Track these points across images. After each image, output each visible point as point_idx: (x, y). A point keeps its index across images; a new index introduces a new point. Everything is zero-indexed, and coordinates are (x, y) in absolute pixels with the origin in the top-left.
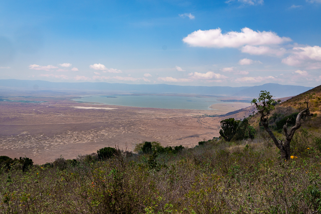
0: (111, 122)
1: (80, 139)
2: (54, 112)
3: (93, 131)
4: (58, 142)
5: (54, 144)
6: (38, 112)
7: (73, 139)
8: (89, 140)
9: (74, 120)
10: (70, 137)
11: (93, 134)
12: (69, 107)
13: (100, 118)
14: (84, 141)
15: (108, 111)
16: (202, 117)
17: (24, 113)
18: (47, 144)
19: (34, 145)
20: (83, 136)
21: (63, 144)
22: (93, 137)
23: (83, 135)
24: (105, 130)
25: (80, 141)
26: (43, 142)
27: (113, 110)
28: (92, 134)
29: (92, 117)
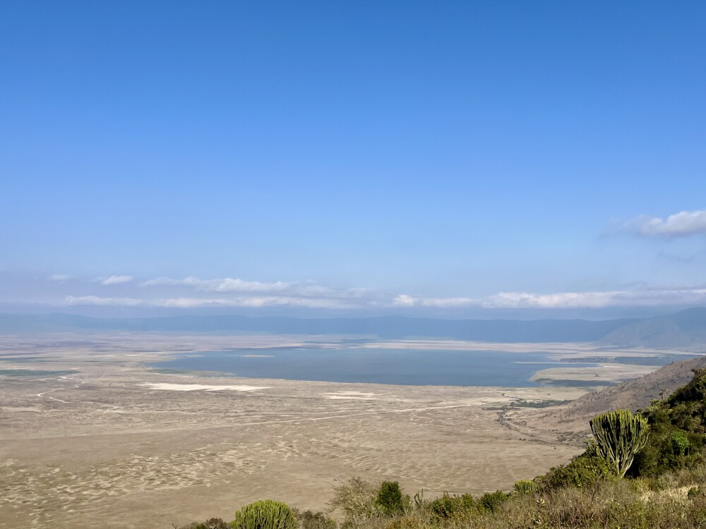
0: (253, 427)
1: (164, 479)
2: (94, 401)
3: (202, 455)
4: (101, 488)
5: (91, 495)
6: (49, 402)
7: (145, 480)
8: (191, 480)
9: (149, 422)
10: (137, 473)
11: (200, 462)
12: (138, 385)
13: (222, 415)
14: (177, 484)
15: (243, 396)
16: (510, 409)
17: (11, 404)
18: (70, 494)
19: (34, 499)
20: (174, 470)
21: (116, 493)
22: (202, 472)
23: (174, 467)
24: (235, 451)
25: (163, 483)
26: (59, 489)
27: (257, 391)
28: (198, 464)
29: (199, 413)
